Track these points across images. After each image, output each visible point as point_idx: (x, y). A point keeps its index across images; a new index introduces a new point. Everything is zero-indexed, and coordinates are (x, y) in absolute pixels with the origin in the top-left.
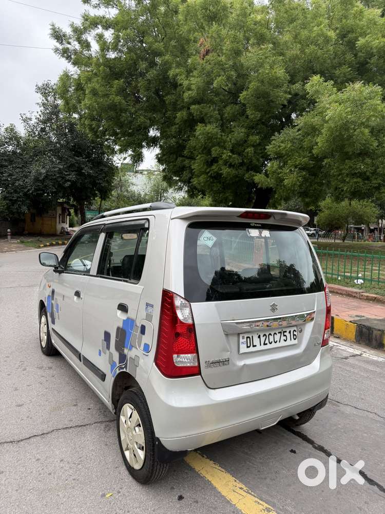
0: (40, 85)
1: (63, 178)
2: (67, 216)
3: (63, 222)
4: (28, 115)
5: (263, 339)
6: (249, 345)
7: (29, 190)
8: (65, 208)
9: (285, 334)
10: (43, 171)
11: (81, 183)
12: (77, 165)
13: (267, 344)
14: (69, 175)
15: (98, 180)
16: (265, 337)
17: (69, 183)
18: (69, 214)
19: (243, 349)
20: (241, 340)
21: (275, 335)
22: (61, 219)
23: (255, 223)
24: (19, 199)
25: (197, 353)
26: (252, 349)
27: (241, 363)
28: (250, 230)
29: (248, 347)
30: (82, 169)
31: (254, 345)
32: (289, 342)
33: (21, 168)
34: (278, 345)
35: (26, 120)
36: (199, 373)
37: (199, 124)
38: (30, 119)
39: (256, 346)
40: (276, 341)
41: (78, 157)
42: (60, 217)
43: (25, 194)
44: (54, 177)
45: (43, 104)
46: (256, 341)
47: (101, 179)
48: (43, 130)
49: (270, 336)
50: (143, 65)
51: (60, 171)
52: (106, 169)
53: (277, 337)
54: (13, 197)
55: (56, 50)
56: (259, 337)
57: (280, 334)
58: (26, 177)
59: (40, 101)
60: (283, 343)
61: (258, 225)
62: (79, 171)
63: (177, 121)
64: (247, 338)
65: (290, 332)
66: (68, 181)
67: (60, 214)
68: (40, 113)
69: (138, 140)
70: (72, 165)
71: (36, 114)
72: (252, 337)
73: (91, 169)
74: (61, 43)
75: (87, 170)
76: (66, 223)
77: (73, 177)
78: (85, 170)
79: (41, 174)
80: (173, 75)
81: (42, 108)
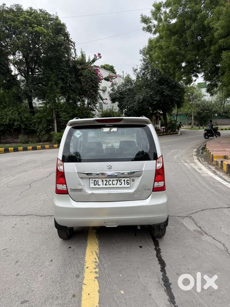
0: (141, 49)
1: (153, 99)
2: (159, 120)
3: (157, 124)
4: (136, 68)
5: (105, 182)
6: (95, 184)
7: (136, 109)
8: (158, 116)
9: (121, 181)
10: (141, 97)
11: (163, 101)
12: (161, 91)
13: (107, 185)
14: (156, 97)
15: (174, 97)
16: (106, 181)
17: (156, 102)
18: (160, 119)
19: (92, 185)
20: (91, 181)
21: (113, 181)
22: (155, 122)
23: (109, 125)
24: (131, 114)
25: (66, 184)
26: (97, 186)
27: (90, 192)
28: (104, 129)
29: (94, 185)
30: (164, 92)
31: (99, 184)
32: (123, 185)
33: (132, 97)
34: (115, 186)
35: (135, 70)
36: (68, 194)
37: (223, 51)
38: (137, 70)
39: (100, 185)
40: (113, 184)
41: (161, 86)
42: (154, 122)
43: (134, 111)
44: (148, 100)
45: (144, 59)
46: (100, 182)
47: (175, 96)
48: (144, 74)
49: (110, 181)
50: (188, 23)
51: (151, 95)
52: (179, 90)
53: (115, 182)
54: (129, 113)
55: (144, 29)
56: (103, 181)
57: (117, 181)
58: (134, 101)
59: (142, 59)
60: (118, 186)
61: (110, 126)
62: (162, 94)
63: (211, 52)
64: (94, 181)
65: (124, 181)
66: (155, 100)
67: (154, 120)
68: (142, 65)
69: (188, 70)
70: (158, 91)
71: (140, 66)
72: (98, 181)
73: (169, 91)
74: (147, 24)
75: (166, 92)
76: (159, 124)
77: (158, 98)
78: (165, 93)
79: (140, 99)
80: (207, 23)
81: (143, 62)
